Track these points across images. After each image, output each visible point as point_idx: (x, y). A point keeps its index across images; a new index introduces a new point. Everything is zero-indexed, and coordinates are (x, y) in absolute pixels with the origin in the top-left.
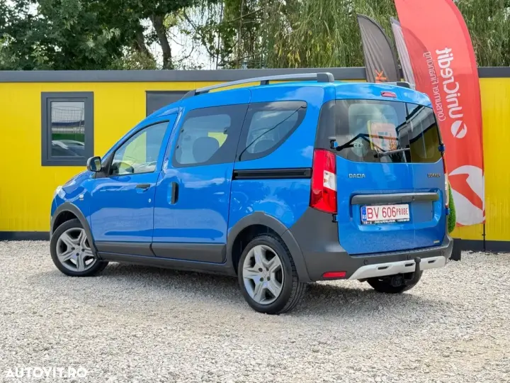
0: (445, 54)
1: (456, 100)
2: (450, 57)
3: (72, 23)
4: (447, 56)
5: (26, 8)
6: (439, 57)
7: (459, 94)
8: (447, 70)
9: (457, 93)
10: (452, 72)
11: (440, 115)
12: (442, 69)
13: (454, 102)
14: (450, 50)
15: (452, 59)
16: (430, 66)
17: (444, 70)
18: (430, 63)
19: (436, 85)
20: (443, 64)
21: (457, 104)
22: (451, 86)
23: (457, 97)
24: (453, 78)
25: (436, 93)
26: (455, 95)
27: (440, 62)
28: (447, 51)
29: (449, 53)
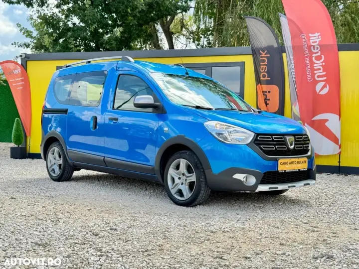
0: (315, 36)
1: (321, 68)
2: (319, 38)
3: (94, 26)
4: (317, 38)
5: (71, 19)
6: (311, 38)
7: (324, 64)
8: (316, 46)
9: (322, 63)
10: (319, 48)
11: (309, 77)
12: (312, 46)
13: (319, 69)
14: (319, 34)
15: (320, 39)
16: (304, 43)
17: (314, 46)
18: (305, 42)
19: (307, 57)
20: (313, 42)
21: (321, 71)
22: (318, 58)
23: (322, 66)
24: (320, 52)
25: (307, 62)
26: (321, 64)
27: (311, 41)
28: (317, 34)
29: (318, 36)
